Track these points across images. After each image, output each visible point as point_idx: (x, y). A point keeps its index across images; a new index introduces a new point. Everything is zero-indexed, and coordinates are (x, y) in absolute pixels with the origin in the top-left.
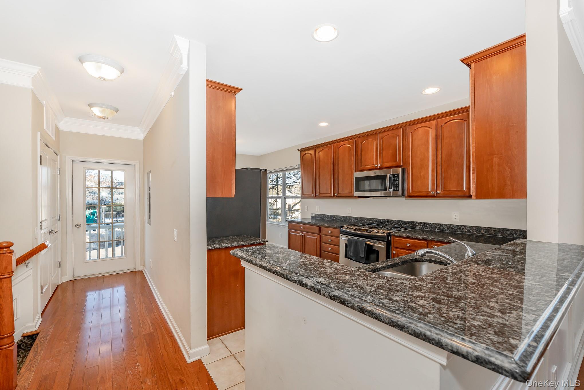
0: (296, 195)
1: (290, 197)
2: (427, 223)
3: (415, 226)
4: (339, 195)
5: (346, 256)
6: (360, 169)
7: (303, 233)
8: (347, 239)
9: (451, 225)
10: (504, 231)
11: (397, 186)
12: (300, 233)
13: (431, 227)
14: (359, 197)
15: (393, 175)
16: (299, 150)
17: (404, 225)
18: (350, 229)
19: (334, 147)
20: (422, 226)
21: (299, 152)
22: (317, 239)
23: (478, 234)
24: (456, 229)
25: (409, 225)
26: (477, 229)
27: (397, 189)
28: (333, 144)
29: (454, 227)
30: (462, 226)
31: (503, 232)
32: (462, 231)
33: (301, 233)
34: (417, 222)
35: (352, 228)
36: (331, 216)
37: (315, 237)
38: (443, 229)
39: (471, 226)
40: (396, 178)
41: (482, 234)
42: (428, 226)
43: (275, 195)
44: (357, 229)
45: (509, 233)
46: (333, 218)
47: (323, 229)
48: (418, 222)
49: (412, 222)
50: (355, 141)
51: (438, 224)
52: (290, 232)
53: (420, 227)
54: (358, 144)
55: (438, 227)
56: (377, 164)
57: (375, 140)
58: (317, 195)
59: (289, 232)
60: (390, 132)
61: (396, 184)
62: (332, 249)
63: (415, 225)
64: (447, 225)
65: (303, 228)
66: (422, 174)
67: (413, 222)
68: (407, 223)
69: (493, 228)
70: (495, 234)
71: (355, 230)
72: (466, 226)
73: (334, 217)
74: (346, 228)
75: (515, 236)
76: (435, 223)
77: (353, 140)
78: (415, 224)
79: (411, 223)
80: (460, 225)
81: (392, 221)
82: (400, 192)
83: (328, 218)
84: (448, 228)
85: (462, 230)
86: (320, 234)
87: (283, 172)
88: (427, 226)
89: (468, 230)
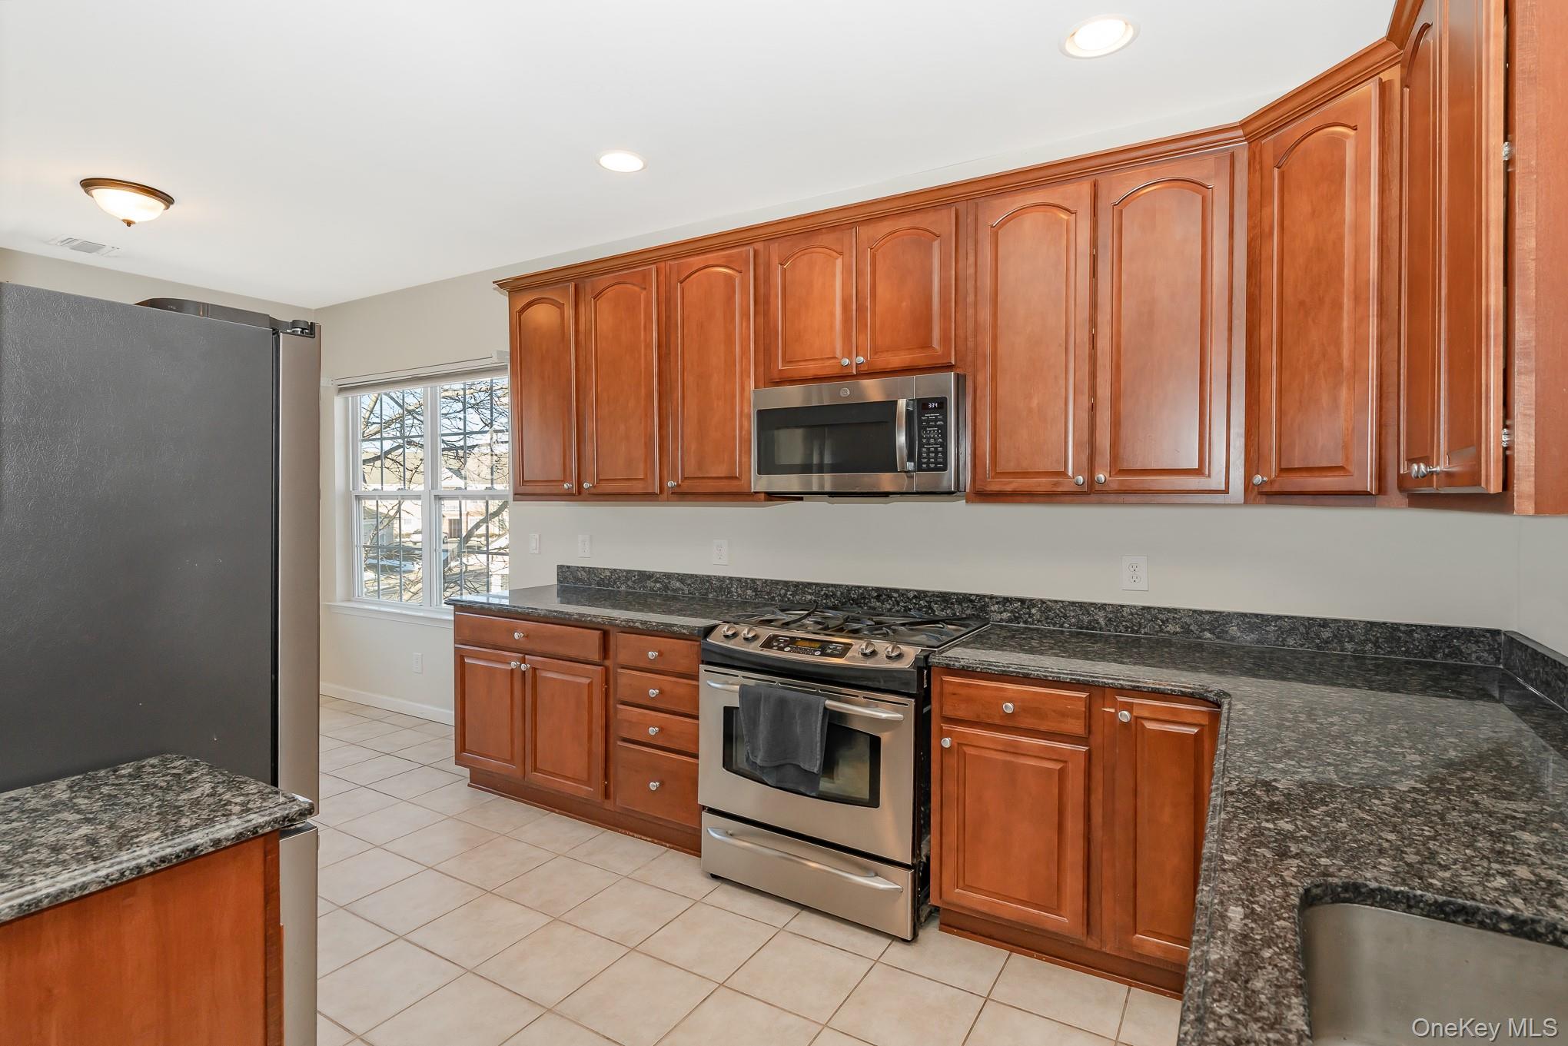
0: (490, 486)
1: (460, 495)
2: (1032, 600)
3: (987, 613)
4: (687, 486)
5: (728, 763)
6: (776, 377)
7: (523, 661)
8: (737, 688)
9: (1122, 606)
10: (1310, 626)
11: (936, 452)
12: (513, 658)
13: (1047, 618)
14: (772, 496)
15: (922, 405)
16: (502, 285)
17: (942, 610)
18: (746, 639)
19: (662, 278)
20: (1012, 612)
21: (503, 299)
22: (590, 685)
23: (1217, 641)
24: (1140, 624)
25: (963, 611)
26: (1218, 621)
27: (936, 463)
28: (658, 264)
29: (1132, 614)
30: (1160, 610)
31: (1307, 634)
32: (1161, 631)
33: (518, 659)
34: (991, 597)
35: (755, 638)
36: (644, 576)
37: (584, 677)
38: (1093, 624)
39: (1195, 611)
40: (932, 416)
41: (1233, 639)
42: (1033, 611)
43: (392, 487)
44: (775, 638)
45: (1326, 634)
46: (650, 584)
47: (618, 640)
48: (996, 598)
49: (973, 598)
50: (756, 252)
51: (1073, 604)
52: (462, 657)
53: (1005, 615)
54: (768, 265)
55: (1072, 614)
56: (850, 357)
57: (841, 254)
58: (586, 485)
59: (460, 658)
60: (904, 223)
61: (932, 441)
62: (662, 729)
63: (984, 608)
64: (1105, 609)
65: (527, 636)
66: (1035, 403)
67: (977, 596)
68: (952, 603)
69: (1272, 616)
70: (1277, 639)
71: (768, 644)
72: (1175, 611)
73: (656, 581)
74: (726, 637)
75: (1348, 646)
76: (1062, 602)
77: (747, 248)
78: (986, 605)
79: (971, 601)
80: (1154, 608)
81: (895, 595)
82: (948, 479)
83: (630, 583)
84: (1110, 620)
85: (1160, 626)
86: (607, 663)
87: (429, 385)
88: (1029, 614)
89: (1182, 627)
